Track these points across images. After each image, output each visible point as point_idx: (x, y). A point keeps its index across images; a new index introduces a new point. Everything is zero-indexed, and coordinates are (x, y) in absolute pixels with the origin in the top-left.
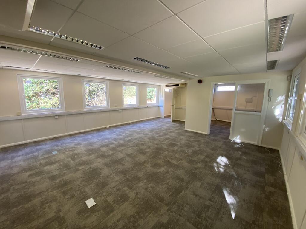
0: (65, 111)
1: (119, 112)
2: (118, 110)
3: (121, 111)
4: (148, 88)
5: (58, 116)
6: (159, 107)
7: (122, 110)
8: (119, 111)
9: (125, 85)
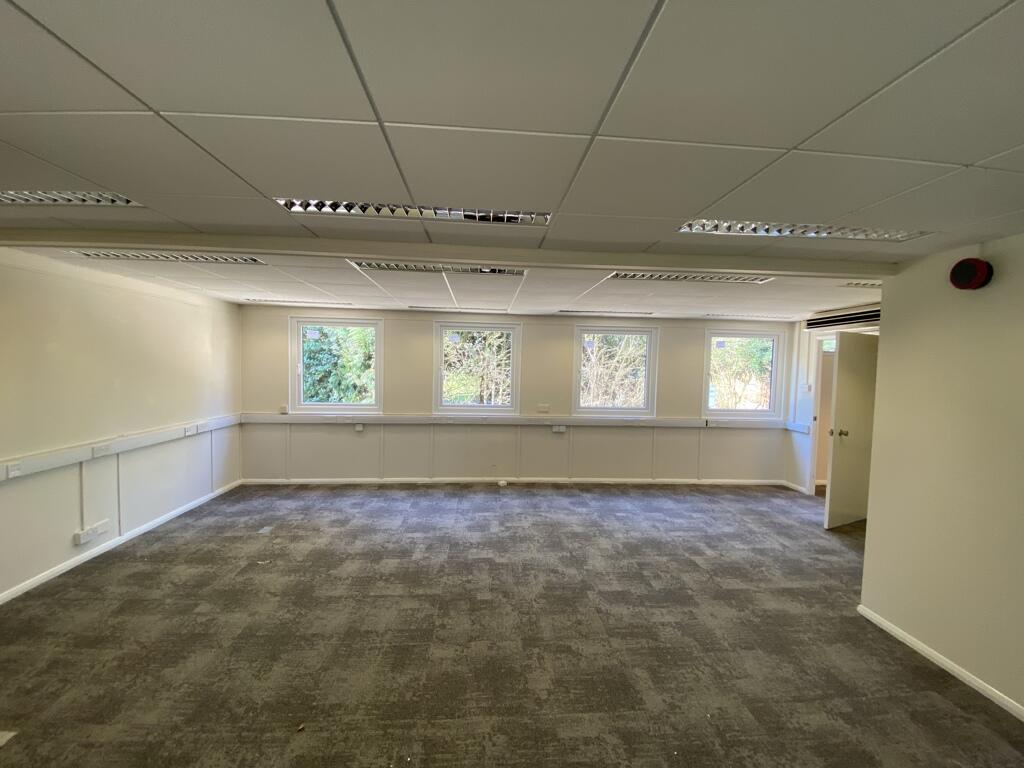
0: (381, 413)
1: (556, 433)
2: (551, 426)
3: (563, 429)
4: (715, 340)
5: (364, 425)
6: (786, 430)
7: (568, 427)
8: (555, 429)
9: (589, 331)
